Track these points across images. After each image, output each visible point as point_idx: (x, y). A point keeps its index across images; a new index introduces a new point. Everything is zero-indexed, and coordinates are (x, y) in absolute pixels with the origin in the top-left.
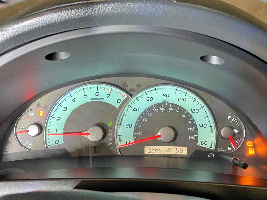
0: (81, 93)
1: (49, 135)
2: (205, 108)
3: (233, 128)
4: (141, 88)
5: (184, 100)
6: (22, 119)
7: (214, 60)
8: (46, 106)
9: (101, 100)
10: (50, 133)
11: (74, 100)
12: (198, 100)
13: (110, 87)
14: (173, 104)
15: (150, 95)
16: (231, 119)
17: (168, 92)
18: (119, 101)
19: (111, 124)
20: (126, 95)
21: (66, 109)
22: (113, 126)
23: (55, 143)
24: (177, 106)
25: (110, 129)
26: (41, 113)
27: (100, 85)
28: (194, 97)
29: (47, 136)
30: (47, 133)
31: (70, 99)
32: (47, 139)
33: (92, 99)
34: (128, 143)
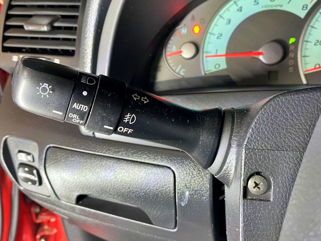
1: (207, 57)
6: (172, 38)
8: (202, 19)
9: (279, 8)
10: (209, 54)
11: (240, 10)
18: (305, 7)
19: (292, 40)
21: (229, 21)
22: (296, 44)
23: (215, 68)
25: (292, 48)
26: (197, 29)
29: (205, 59)
30: (205, 55)
31: (235, 8)
32: (205, 63)
33: (265, 7)
34: (318, 66)
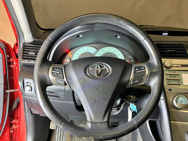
0: (82, 49)
2: (122, 54)
3: (130, 60)
4: (101, 48)
5: (115, 51)
7: (119, 37)
9: (89, 52)
11: (80, 52)
12: (119, 51)
13: (91, 47)
14: (111, 53)
15: (104, 50)
16: (130, 57)
17: (110, 49)
18: (94, 52)
20: (97, 50)
21: (78, 54)
24: (113, 53)
27: (88, 47)
28: (118, 50)
33: (86, 51)
